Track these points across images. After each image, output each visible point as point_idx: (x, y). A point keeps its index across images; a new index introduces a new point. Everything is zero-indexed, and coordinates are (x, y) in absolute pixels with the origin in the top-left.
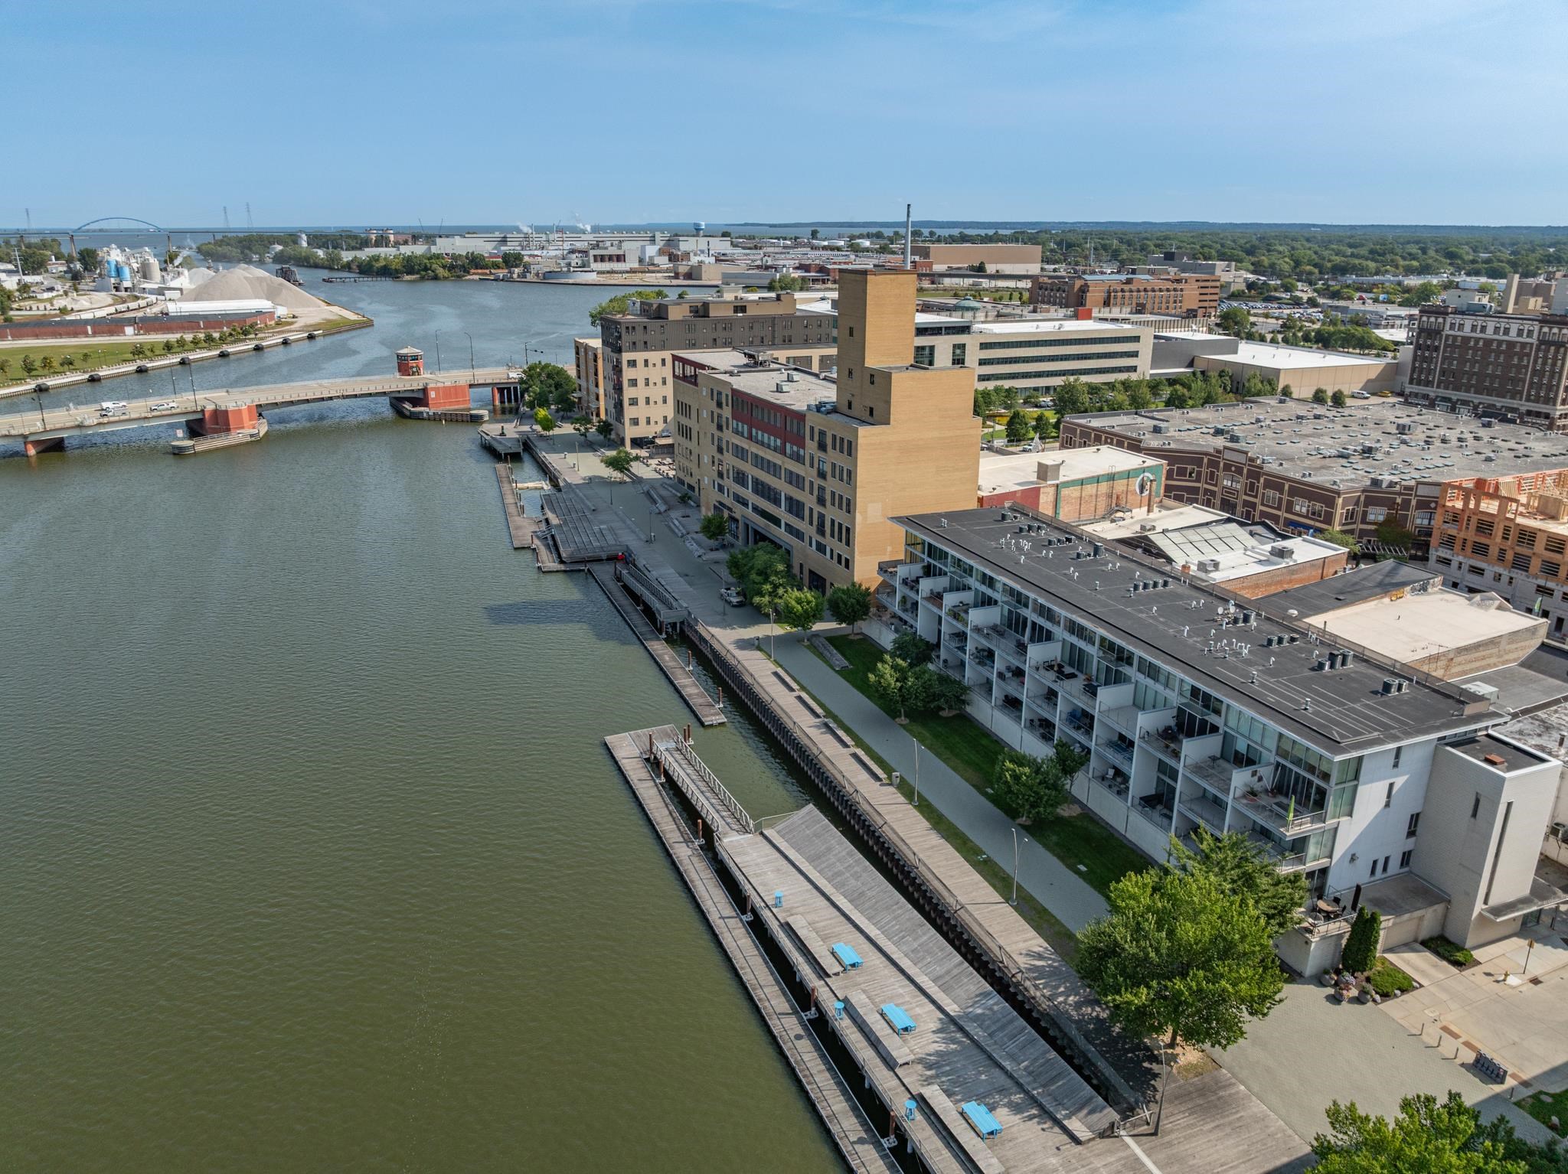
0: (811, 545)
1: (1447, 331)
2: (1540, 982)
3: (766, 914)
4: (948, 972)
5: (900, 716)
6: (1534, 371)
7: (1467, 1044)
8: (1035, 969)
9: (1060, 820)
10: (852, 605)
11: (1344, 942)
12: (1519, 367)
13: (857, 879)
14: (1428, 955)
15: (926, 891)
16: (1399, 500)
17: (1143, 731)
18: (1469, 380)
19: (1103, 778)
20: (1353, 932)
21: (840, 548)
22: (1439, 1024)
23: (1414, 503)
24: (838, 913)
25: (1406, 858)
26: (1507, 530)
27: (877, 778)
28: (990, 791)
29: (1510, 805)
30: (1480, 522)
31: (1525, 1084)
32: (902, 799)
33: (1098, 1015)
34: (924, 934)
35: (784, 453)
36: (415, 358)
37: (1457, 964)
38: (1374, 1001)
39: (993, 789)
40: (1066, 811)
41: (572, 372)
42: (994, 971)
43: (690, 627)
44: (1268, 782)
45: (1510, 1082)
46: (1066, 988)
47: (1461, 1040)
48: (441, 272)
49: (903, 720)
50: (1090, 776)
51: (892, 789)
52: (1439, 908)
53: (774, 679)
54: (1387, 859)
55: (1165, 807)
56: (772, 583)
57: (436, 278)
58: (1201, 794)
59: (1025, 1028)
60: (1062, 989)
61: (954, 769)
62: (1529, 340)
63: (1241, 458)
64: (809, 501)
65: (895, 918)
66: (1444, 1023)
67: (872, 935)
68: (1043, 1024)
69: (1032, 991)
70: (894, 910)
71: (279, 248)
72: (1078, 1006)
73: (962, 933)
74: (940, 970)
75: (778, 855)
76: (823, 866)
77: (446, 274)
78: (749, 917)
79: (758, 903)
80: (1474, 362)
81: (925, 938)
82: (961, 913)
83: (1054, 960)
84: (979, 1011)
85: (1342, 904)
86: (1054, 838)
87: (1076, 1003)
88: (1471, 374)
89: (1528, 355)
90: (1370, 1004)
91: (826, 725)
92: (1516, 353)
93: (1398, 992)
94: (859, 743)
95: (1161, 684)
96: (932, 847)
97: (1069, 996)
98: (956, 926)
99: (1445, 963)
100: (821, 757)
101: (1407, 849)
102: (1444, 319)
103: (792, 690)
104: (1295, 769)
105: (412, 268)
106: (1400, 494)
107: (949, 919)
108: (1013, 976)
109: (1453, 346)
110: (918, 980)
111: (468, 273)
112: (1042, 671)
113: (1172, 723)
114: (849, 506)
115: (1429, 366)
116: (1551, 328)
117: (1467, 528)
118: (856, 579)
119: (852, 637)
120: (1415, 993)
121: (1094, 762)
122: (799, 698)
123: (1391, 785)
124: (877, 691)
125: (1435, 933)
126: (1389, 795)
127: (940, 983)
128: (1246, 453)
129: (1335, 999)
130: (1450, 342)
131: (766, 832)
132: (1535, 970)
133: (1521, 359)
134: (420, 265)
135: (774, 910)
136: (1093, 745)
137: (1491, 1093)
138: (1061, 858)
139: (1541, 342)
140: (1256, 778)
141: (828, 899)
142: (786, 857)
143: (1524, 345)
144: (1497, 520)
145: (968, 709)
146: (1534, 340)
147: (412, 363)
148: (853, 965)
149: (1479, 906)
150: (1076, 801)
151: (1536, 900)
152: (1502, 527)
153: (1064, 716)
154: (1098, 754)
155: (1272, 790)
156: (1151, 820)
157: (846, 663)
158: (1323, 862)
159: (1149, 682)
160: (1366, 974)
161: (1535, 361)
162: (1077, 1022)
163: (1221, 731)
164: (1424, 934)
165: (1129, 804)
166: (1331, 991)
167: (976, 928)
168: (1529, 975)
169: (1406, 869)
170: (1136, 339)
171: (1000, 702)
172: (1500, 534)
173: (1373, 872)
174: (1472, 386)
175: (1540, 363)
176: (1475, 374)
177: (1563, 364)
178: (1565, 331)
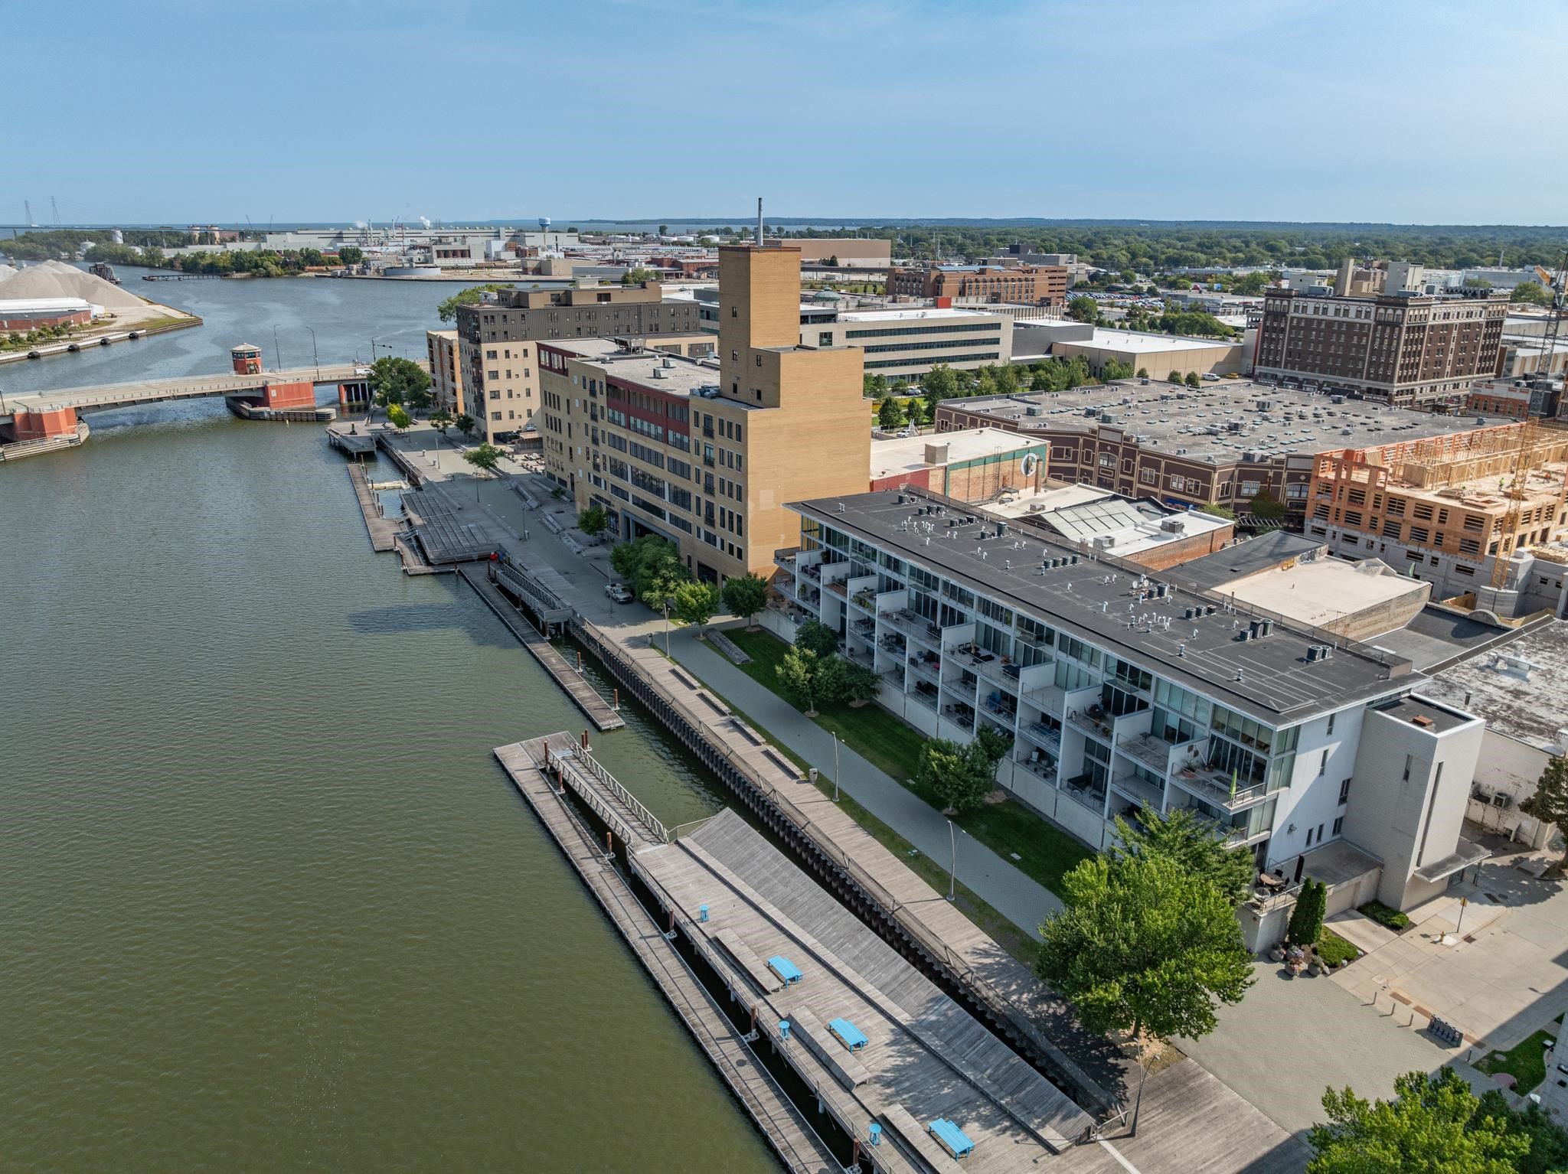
0: (699, 536)
1: (1292, 314)
2: (1474, 940)
3: (691, 930)
4: (895, 978)
5: (809, 709)
6: (1372, 350)
7: (1418, 1009)
8: (983, 967)
9: (988, 807)
10: (749, 597)
11: (1290, 915)
12: (1359, 347)
13: (786, 885)
14: (1366, 920)
15: (858, 892)
16: (1271, 474)
17: (1070, 711)
18: (1314, 360)
19: (1028, 762)
20: (1299, 903)
21: (731, 538)
22: (1388, 992)
23: (1285, 476)
24: (769, 924)
25: (1338, 825)
26: (1377, 498)
27: (793, 775)
28: (911, 782)
29: (1440, 765)
30: (1352, 491)
31: (1479, 1045)
32: (822, 796)
33: (1055, 1012)
34: (865, 939)
35: (666, 441)
36: (253, 355)
37: (1395, 928)
38: (1324, 973)
39: (914, 779)
40: (992, 799)
41: (425, 366)
42: (940, 973)
43: (577, 627)
44: (1203, 757)
45: (1465, 1045)
46: (1018, 985)
47: (1412, 1006)
48: (273, 269)
49: (813, 713)
50: (1014, 760)
51: (810, 786)
52: (1374, 873)
53: (673, 677)
54: (1321, 827)
55: (1095, 788)
56: (662, 577)
57: (268, 275)
58: (1133, 772)
59: (982, 1034)
60: (1014, 987)
61: (872, 761)
62: (1367, 321)
63: (1117, 438)
64: (696, 490)
65: (832, 924)
66: (1394, 990)
67: (808, 945)
68: (998, 1026)
69: (985, 992)
70: (830, 916)
71: (91, 245)
72: (1033, 1003)
73: (901, 935)
74: (886, 977)
75: (696, 865)
76: (747, 873)
77: (279, 271)
78: (672, 935)
79: (682, 919)
80: (1317, 343)
81: (866, 943)
82: (900, 913)
83: (1002, 957)
84: (933, 1018)
85: (1285, 877)
86: (983, 827)
87: (1030, 1000)
88: (1315, 354)
89: (1367, 335)
90: (1320, 976)
91: (733, 723)
92: (1356, 334)
93: (1345, 962)
94: (771, 740)
95: (1085, 661)
96: (860, 845)
97: (1022, 994)
98: (894, 928)
99: (1383, 928)
100: (732, 756)
101: (1339, 816)
102: (1289, 302)
103: (692, 687)
104: (1232, 741)
105: (242, 265)
106: (1271, 468)
107: (886, 920)
108: (962, 977)
109: (1298, 328)
110: (864, 990)
111: (303, 270)
112: (958, 655)
113: (1098, 701)
114: (740, 493)
115: (1276, 347)
116: (1386, 310)
117: (1340, 498)
118: (750, 569)
119: (748, 630)
120: (1361, 960)
121: (1017, 746)
122: (702, 696)
123: (1326, 752)
124: (786, 683)
125: (1370, 899)
126: (1323, 764)
127: (887, 992)
128: (1121, 432)
129: (1287, 975)
130: (1295, 322)
131: (681, 841)
132: (1468, 928)
133: (1360, 339)
134: (250, 262)
135: (700, 925)
136: (1016, 729)
137: (1450, 1057)
138: (994, 849)
139: (1378, 323)
140: (1192, 753)
141: (757, 908)
142: (706, 867)
143: (1362, 325)
144: (1368, 489)
145: (879, 699)
146: (1371, 321)
147: (249, 361)
148: (793, 979)
149: (1413, 869)
150: (1001, 787)
151: (1463, 859)
152: (1372, 495)
153: (983, 700)
154: (1021, 736)
155: (1209, 764)
156: (1081, 802)
157: (746, 657)
158: (1264, 835)
159: (1072, 660)
160: (1312, 946)
161: (1373, 342)
162: (1036, 1021)
163: (1151, 707)
164: (1360, 900)
165: (1058, 787)
166: (1282, 966)
167: (917, 929)
168: (1463, 934)
169: (1338, 836)
170: (997, 326)
171: (913, 689)
172: (1371, 502)
173: (1308, 842)
174: (1317, 365)
175: (1377, 343)
176: (1319, 354)
177: (1398, 344)
178: (1399, 312)
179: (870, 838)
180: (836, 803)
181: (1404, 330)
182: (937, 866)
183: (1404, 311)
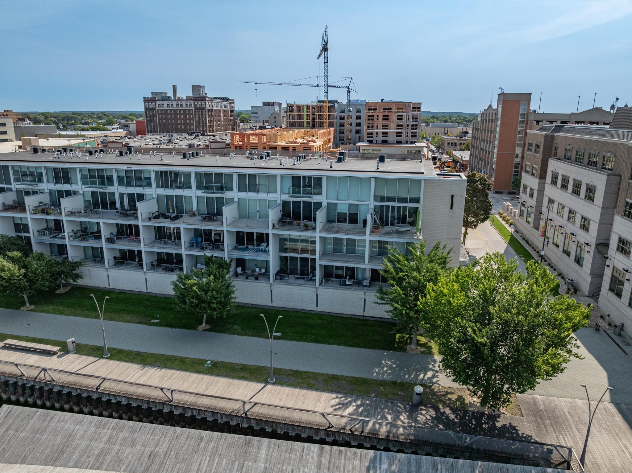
1: (157, 108)
6: (196, 120)
12: (190, 119)
18: (172, 127)
19: (236, 275)
27: (50, 353)
28: (155, 321)
33: (431, 416)
39: (156, 318)
46: (388, 414)
49: (29, 307)
51: (74, 355)
60: (389, 417)
62: (191, 108)
72: (413, 419)
80: (172, 120)
83: (353, 401)
87: (409, 418)
88: (172, 125)
89: (192, 114)
92: (187, 114)
95: (263, 192)
96: (162, 378)
102: (155, 103)
104: (390, 204)
109: (162, 114)
115: (154, 124)
116: (198, 103)
130: (160, 112)
133: (190, 116)
136: (226, 255)
138: (257, 335)
139: (196, 108)
143: (189, 110)
146: (193, 108)
153: (189, 244)
156: (291, 284)
159: (252, 195)
161: (195, 117)
163: (325, 204)
171: (112, 262)
174: (174, 130)
175: (197, 117)
176: (173, 124)
177: (206, 116)
178: (203, 103)
179: (163, 370)
180: (109, 358)
181: (207, 111)
182: (236, 364)
183: (205, 103)
